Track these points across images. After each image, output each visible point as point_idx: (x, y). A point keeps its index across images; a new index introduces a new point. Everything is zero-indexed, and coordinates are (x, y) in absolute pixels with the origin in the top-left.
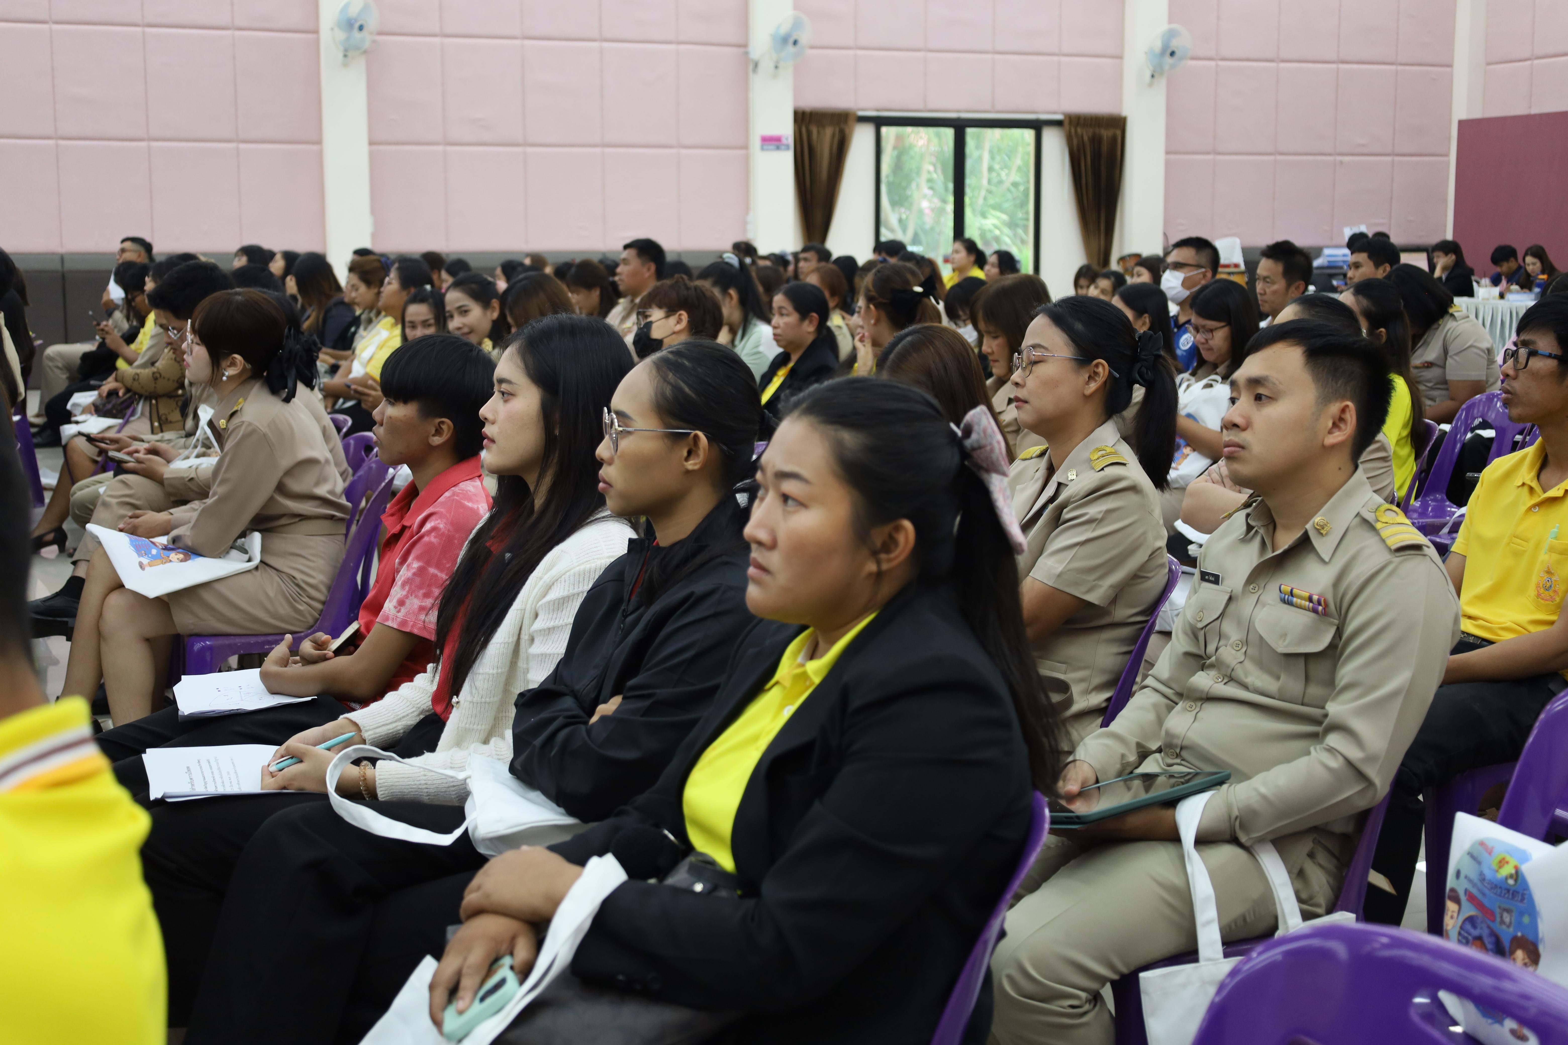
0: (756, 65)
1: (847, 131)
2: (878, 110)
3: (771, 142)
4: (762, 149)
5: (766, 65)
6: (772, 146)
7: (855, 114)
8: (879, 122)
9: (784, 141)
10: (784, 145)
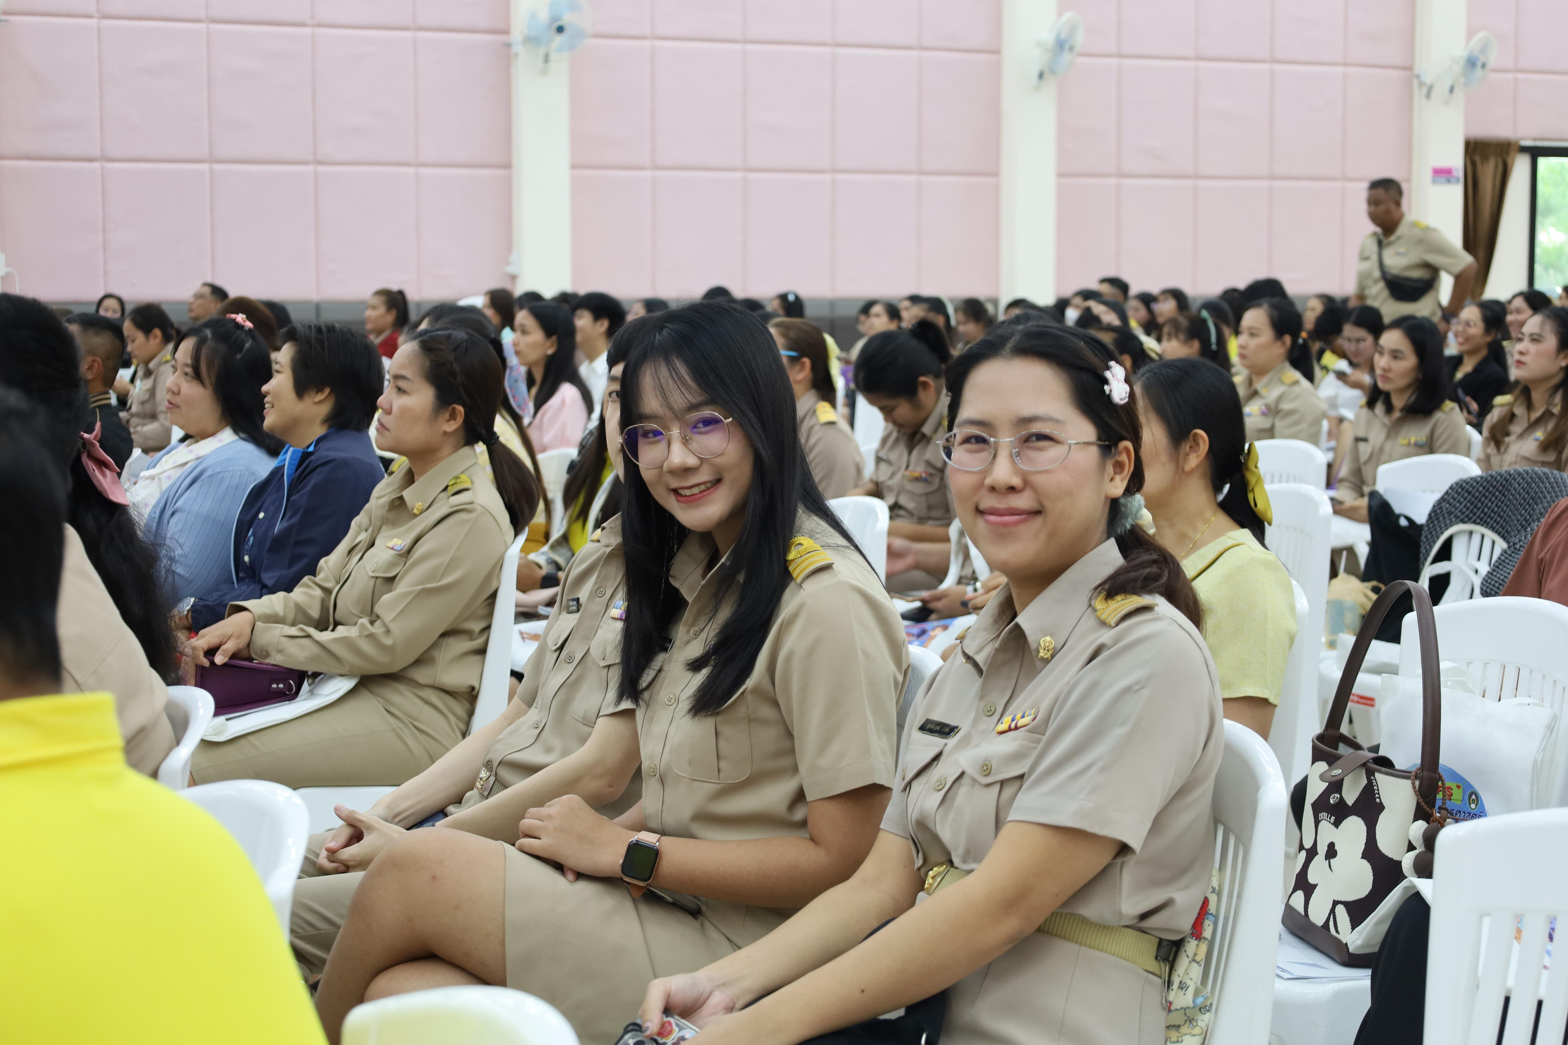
0: (1430, 89)
1: (1509, 161)
2: (1535, 139)
3: (1442, 174)
4: (1434, 182)
5: (1440, 91)
6: (1443, 179)
7: (1517, 143)
8: (1536, 153)
9: (1455, 173)
10: (1454, 177)
